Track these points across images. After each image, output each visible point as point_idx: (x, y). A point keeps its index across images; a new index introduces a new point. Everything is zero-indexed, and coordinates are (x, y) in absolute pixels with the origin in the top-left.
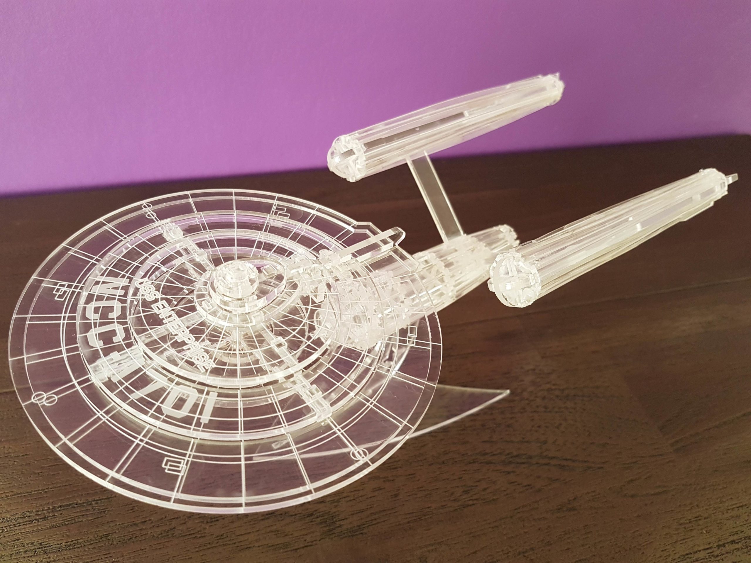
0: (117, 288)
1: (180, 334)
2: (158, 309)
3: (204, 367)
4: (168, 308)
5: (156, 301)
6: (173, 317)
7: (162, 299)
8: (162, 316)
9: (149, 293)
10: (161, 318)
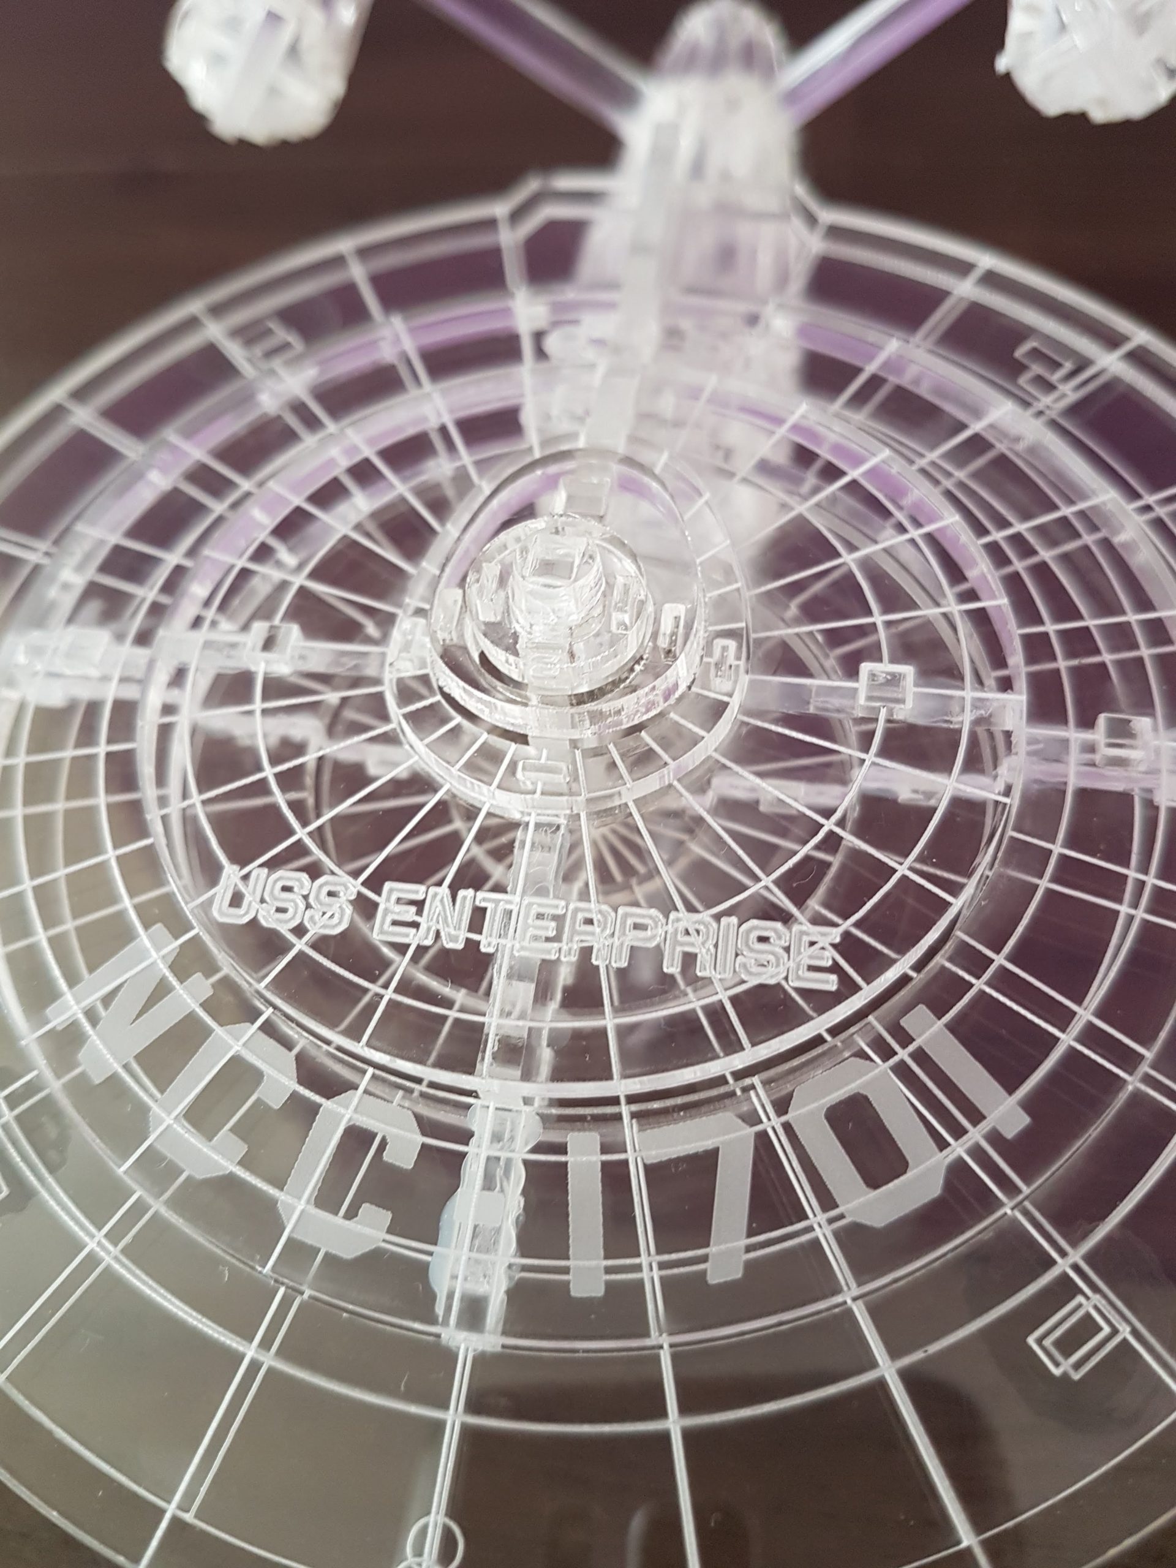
0: (161, 990)
1: (590, 941)
2: (413, 931)
3: (812, 968)
4: (437, 895)
5: (366, 908)
6: (490, 906)
7: (375, 883)
8: (454, 939)
9: (308, 906)
10: (460, 946)
